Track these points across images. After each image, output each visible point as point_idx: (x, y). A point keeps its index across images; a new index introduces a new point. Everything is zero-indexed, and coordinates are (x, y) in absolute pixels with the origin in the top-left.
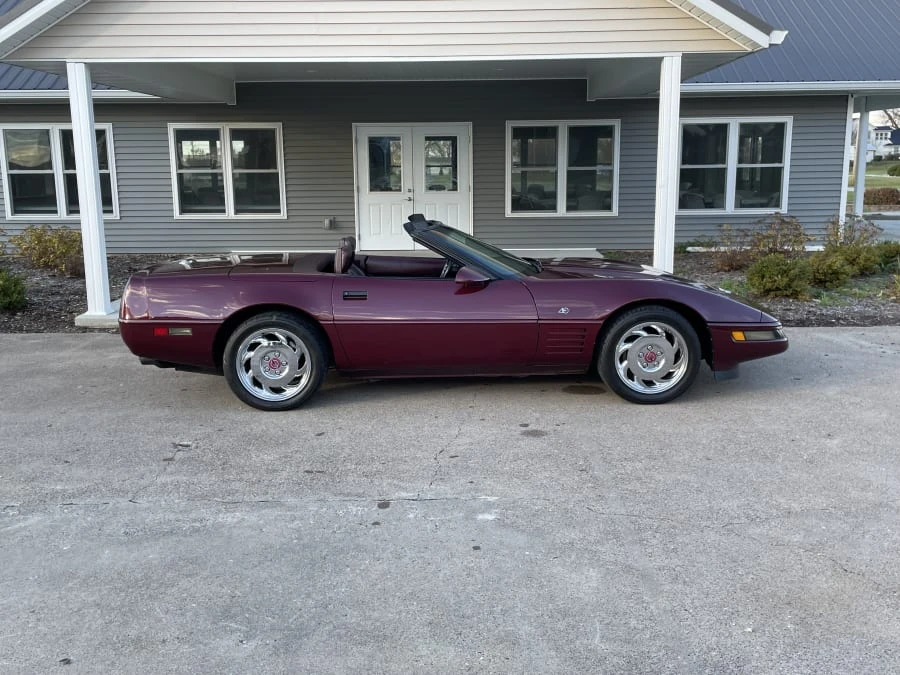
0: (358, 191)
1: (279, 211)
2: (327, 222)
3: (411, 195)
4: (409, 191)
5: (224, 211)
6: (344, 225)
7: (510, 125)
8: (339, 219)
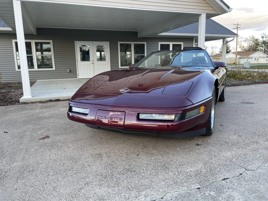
0: (77, 61)
1: (52, 68)
2: (68, 71)
3: (93, 62)
4: (92, 61)
5: (34, 68)
6: (73, 71)
7: (119, 43)
8: (72, 69)
